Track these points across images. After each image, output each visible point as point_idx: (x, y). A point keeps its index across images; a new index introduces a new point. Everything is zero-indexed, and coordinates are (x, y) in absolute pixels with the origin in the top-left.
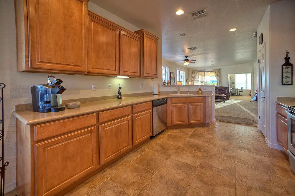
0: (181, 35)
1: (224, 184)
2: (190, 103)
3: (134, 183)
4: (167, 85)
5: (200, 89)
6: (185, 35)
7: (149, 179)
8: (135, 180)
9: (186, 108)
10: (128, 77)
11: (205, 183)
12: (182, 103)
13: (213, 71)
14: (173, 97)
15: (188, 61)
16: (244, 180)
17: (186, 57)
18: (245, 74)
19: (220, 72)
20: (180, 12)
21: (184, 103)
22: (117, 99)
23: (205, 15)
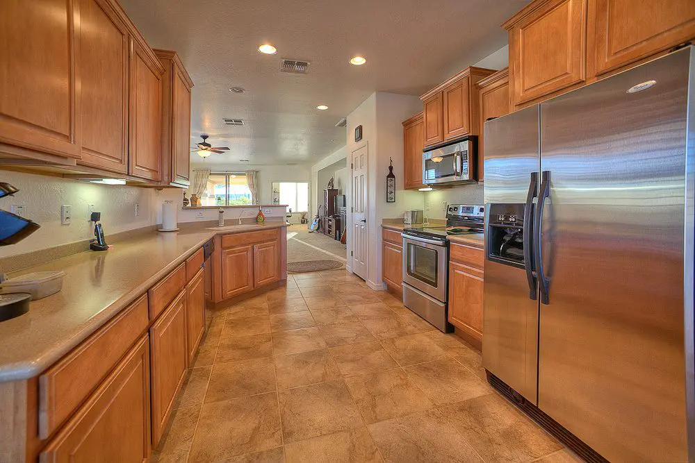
0: (233, 90)
1: (372, 350)
2: (258, 243)
3: (257, 429)
4: (189, 205)
5: (260, 214)
6: (241, 91)
7: (277, 406)
8: (251, 424)
9: (250, 255)
10: (123, 182)
11: (353, 361)
12: (242, 245)
13: (244, 175)
14: (225, 234)
15: (209, 149)
16: (382, 335)
17: (205, 137)
18: (294, 184)
19: (256, 177)
20: (267, 49)
21: (245, 245)
22: (91, 253)
23: (303, 72)
